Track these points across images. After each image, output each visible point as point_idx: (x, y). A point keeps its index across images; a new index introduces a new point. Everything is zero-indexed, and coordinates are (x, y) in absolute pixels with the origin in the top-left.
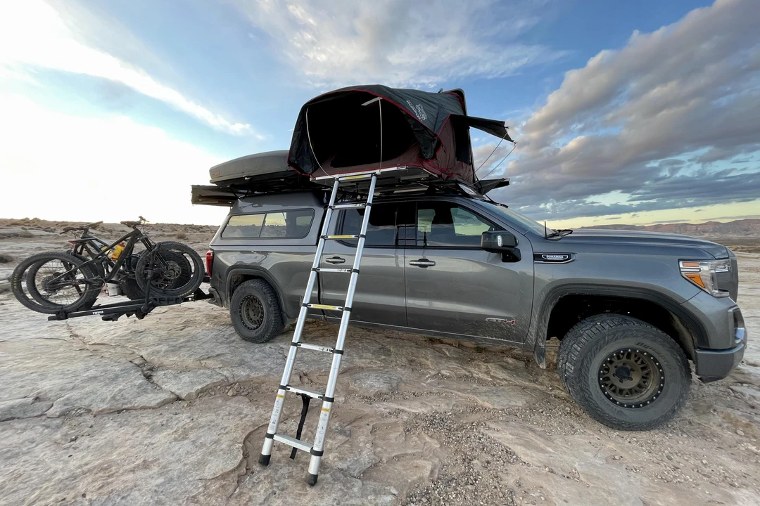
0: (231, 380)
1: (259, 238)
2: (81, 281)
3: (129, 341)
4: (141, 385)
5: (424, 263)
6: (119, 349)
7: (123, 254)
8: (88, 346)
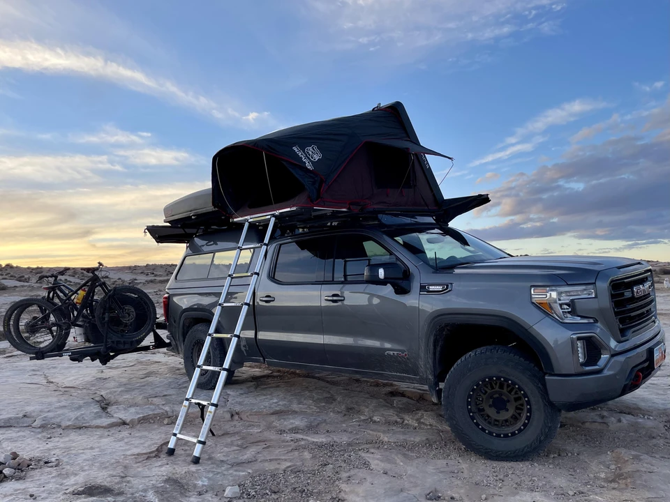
0: (170, 414)
1: (207, 279)
2: (54, 325)
3: (93, 385)
4: (97, 413)
5: (336, 298)
6: (85, 391)
7: (85, 298)
8: (60, 389)
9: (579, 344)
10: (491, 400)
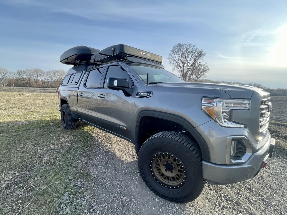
9: (233, 142)
10: (166, 163)
